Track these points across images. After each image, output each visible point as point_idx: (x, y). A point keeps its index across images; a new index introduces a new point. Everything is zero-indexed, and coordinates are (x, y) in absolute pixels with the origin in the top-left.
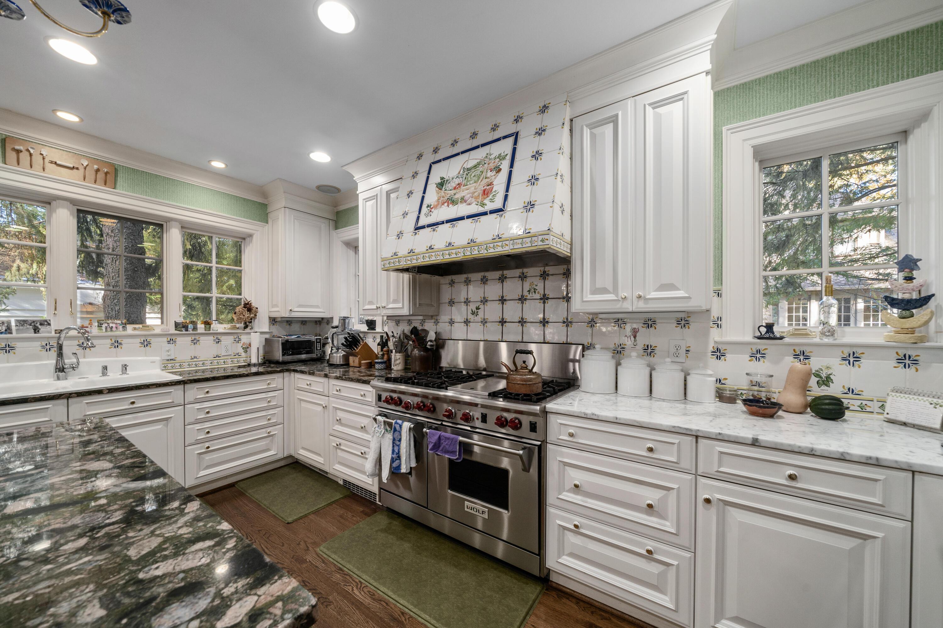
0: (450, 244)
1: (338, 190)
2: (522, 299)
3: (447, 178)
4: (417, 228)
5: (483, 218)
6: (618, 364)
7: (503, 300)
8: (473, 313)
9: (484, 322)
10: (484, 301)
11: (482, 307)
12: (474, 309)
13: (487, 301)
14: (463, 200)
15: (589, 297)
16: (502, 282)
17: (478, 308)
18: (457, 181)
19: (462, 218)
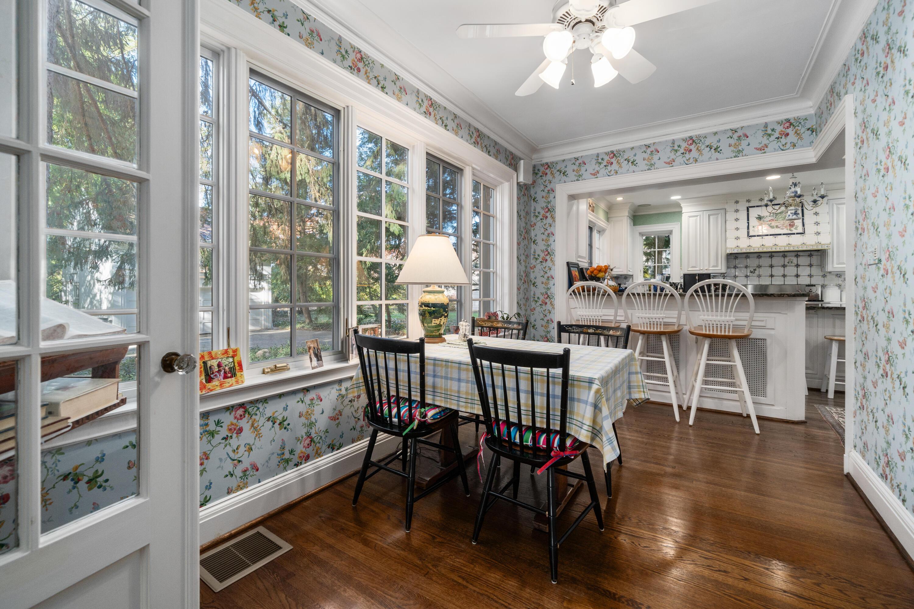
0: (775, 245)
1: (650, 205)
2: (784, 266)
3: (762, 216)
4: (749, 236)
5: (792, 235)
6: (841, 291)
7: (771, 266)
8: (751, 272)
9: (759, 276)
10: (759, 267)
11: (757, 269)
12: (752, 270)
13: (761, 267)
14: (777, 227)
15: (836, 266)
16: (771, 258)
17: (755, 270)
18: (770, 218)
19: (781, 234)
